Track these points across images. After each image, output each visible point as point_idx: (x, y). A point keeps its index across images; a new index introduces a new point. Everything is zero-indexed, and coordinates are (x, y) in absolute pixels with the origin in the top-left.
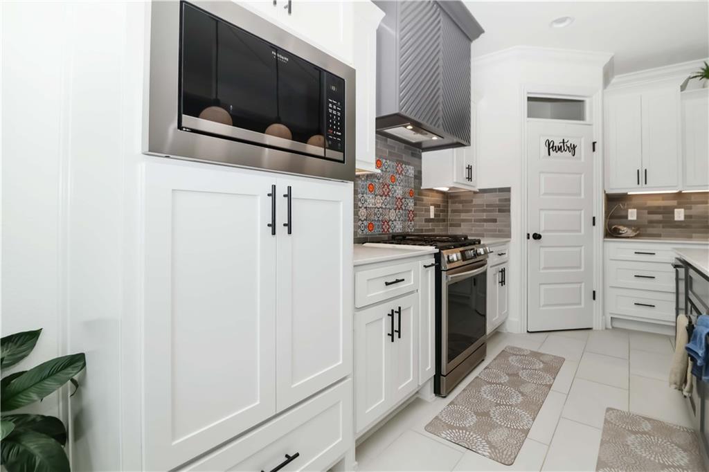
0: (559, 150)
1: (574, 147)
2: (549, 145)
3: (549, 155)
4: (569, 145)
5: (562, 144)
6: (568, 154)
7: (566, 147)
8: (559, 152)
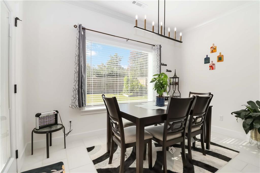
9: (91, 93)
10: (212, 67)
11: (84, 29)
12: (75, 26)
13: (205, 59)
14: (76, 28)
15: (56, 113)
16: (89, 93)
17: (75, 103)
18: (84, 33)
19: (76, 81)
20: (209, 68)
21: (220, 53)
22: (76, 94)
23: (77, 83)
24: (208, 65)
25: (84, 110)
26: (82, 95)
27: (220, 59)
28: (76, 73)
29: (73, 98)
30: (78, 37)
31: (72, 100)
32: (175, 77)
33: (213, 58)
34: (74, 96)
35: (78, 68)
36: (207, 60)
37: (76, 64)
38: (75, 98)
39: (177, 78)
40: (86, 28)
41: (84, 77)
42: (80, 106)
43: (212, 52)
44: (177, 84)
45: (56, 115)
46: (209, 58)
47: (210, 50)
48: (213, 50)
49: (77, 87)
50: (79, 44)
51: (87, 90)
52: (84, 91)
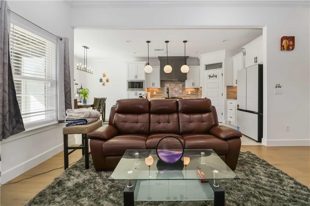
10: (103, 84)
13: (100, 80)
20: (102, 85)
21: (107, 78)
27: (107, 81)
32: (81, 88)
33: (104, 80)
46: (102, 80)
48: (104, 76)
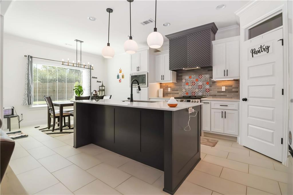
0: (258, 53)
1: (268, 47)
2: (253, 51)
3: (253, 57)
4: (264, 47)
5: (260, 49)
6: (264, 53)
7: (262, 49)
8: (259, 54)
9: (37, 101)
11: (31, 57)
12: (26, 56)
14: (26, 57)
15: (13, 108)
16: (35, 101)
17: (25, 102)
18: (32, 59)
19: (26, 89)
20: (119, 81)
21: (123, 74)
22: (26, 97)
23: (27, 91)
24: (118, 79)
25: (31, 107)
26: (30, 98)
28: (26, 84)
29: (24, 99)
30: (27, 63)
31: (23, 100)
32: (102, 86)
33: (121, 76)
34: (25, 98)
35: (27, 81)
36: (118, 77)
37: (26, 79)
38: (25, 99)
39: (104, 86)
40: (33, 57)
41: (32, 87)
42: (29, 104)
43: (120, 72)
44: (104, 90)
45: (13, 110)
47: (119, 71)
49: (27, 93)
50: (28, 67)
51: (33, 95)
52: (32, 95)
